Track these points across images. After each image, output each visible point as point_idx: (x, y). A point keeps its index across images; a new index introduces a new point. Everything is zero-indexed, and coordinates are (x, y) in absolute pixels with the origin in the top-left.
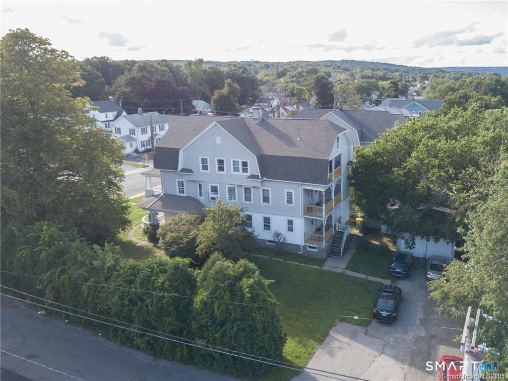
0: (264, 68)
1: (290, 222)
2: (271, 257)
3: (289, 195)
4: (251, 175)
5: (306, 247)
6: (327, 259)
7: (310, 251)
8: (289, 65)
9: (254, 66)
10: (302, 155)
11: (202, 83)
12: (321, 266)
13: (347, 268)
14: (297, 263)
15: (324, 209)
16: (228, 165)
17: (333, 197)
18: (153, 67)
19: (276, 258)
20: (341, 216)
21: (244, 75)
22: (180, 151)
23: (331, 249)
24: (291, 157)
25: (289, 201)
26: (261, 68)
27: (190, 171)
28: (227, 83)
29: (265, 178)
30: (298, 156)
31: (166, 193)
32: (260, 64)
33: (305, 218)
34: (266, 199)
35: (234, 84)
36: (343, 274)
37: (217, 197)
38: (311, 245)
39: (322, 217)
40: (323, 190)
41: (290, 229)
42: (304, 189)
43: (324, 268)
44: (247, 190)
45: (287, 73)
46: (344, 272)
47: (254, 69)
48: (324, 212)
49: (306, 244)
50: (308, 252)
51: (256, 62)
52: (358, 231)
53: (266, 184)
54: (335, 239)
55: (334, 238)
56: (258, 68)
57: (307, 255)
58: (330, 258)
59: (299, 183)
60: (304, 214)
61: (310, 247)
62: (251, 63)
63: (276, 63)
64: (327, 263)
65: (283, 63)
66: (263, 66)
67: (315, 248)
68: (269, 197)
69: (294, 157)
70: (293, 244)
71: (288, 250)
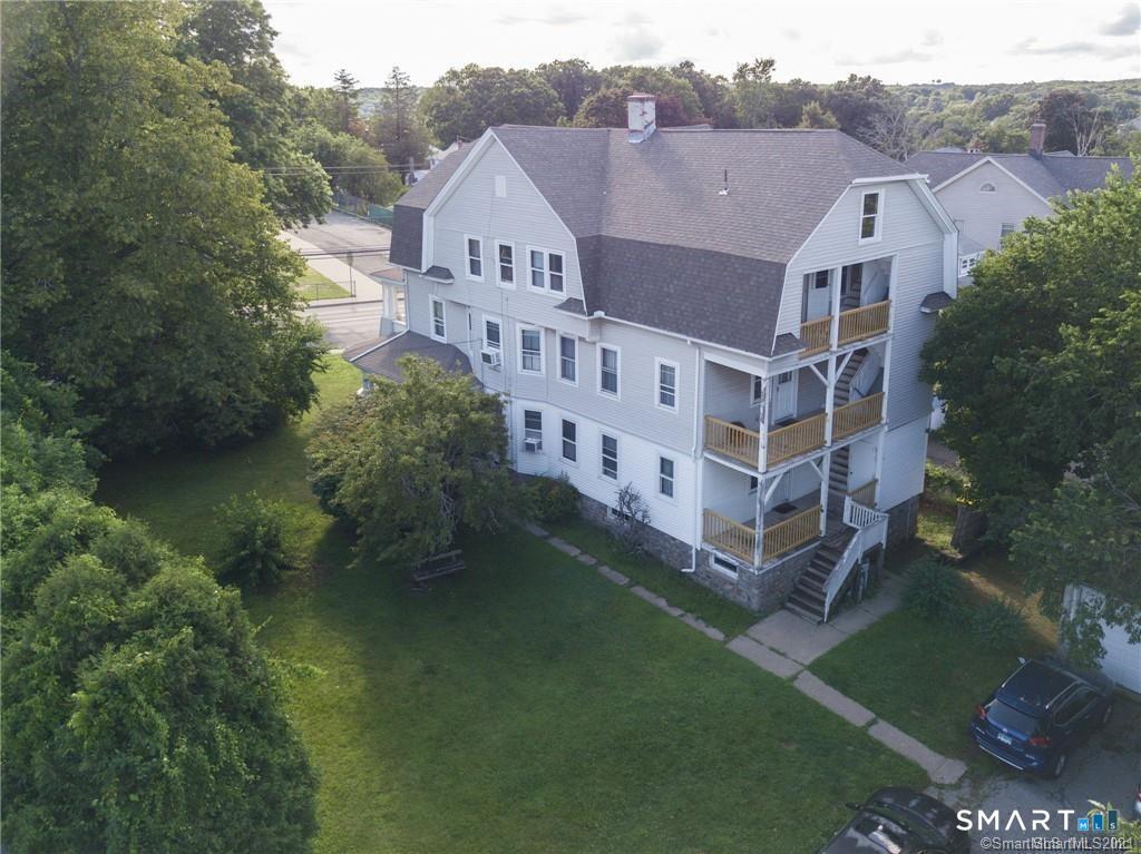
0: (960, 97)
1: (666, 466)
2: (600, 563)
3: (667, 374)
4: (570, 300)
5: (707, 558)
6: (764, 613)
7: (718, 575)
8: (1028, 90)
9: (938, 94)
10: (708, 245)
11: (766, 116)
12: (729, 636)
13: (818, 668)
14: (662, 603)
15: (763, 441)
16: (522, 266)
17: (829, 408)
18: (660, 80)
19: (613, 569)
20: (878, 476)
21: (871, 100)
22: (425, 216)
23: (802, 582)
24: (676, 247)
25: (667, 399)
26: (953, 98)
27: (447, 274)
28: (808, 113)
29: (600, 314)
30: (695, 246)
31: (414, 330)
32: (951, 89)
33: (706, 458)
34: (609, 382)
35: (824, 114)
36: (785, 688)
37: (497, 355)
38: (720, 555)
39: (756, 469)
40: (763, 374)
41: (666, 488)
42: (708, 362)
43: (739, 645)
44: (567, 344)
45: (1012, 108)
46: (795, 678)
47: (935, 100)
48: (762, 453)
49: (708, 548)
50: (710, 575)
51: (947, 85)
52: (948, 538)
53: (611, 332)
54: (823, 553)
55: (823, 547)
56: (946, 98)
57: (707, 583)
58: (784, 613)
59: (689, 339)
60: (706, 447)
61: (718, 561)
62: (930, 89)
63: (992, 86)
64: (758, 630)
65: (1012, 85)
66: (958, 94)
67: (732, 567)
68: (615, 376)
69: (683, 248)
70: (674, 539)
71: (660, 552)
